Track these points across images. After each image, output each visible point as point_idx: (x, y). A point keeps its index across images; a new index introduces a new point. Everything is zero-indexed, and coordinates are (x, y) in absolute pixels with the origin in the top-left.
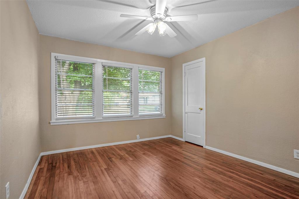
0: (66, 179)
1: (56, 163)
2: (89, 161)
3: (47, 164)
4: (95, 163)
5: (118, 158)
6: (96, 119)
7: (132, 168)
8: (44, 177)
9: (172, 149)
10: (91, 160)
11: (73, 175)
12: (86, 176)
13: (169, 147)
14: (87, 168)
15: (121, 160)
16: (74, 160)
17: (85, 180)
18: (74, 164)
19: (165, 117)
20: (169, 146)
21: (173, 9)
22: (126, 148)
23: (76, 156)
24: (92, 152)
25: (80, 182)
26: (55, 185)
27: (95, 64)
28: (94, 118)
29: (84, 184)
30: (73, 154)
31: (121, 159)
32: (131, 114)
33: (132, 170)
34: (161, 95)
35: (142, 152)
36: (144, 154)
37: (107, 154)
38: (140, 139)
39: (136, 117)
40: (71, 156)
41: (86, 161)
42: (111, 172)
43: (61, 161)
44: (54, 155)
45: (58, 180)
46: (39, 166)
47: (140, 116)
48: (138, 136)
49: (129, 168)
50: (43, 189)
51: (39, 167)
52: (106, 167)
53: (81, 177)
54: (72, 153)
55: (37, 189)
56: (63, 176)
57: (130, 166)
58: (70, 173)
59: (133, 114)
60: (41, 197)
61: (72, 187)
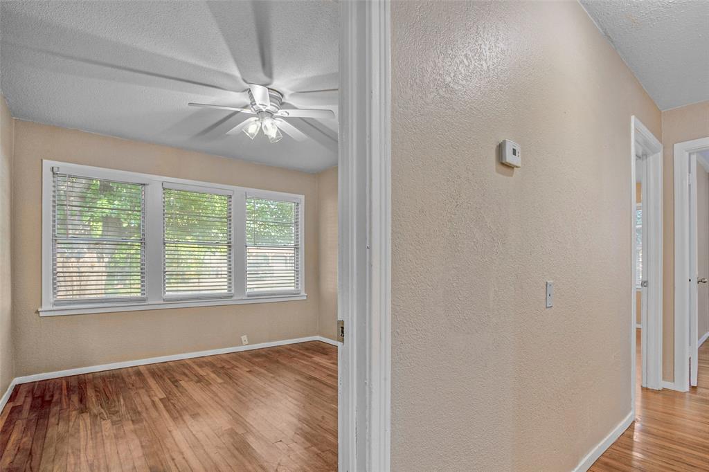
0: (73, 419)
1: (52, 396)
2: (129, 388)
3: (29, 400)
4: (142, 392)
5: (192, 380)
6: (149, 303)
7: (217, 395)
8: (25, 421)
9: (311, 362)
10: (133, 386)
11: (90, 413)
12: (118, 412)
13: (305, 358)
14: (122, 400)
15: (199, 384)
16: (95, 387)
17: (115, 418)
18: (93, 395)
19: (305, 298)
20: (307, 356)
21: (292, 95)
22: (215, 363)
23: (100, 380)
24: (138, 372)
25: (103, 422)
26: (50, 430)
27: (147, 185)
28: (144, 300)
29: (113, 425)
30: (93, 378)
31: (199, 381)
32: (230, 291)
33: (217, 399)
34: (297, 252)
35: (246, 367)
36: (250, 371)
37: (171, 374)
38: (250, 345)
39: (240, 298)
40: (87, 380)
41: (121, 388)
42: (172, 403)
43: (65, 392)
44: (48, 382)
45: (57, 423)
46: (11, 403)
47: (248, 296)
48: (244, 338)
49: (211, 395)
50: (22, 439)
51: (11, 405)
52: (163, 396)
53: (107, 414)
54: (91, 376)
55: (9, 439)
56: (69, 416)
57: (214, 392)
58: (83, 410)
59: (233, 291)
60: (18, 449)
61: (87, 431)
